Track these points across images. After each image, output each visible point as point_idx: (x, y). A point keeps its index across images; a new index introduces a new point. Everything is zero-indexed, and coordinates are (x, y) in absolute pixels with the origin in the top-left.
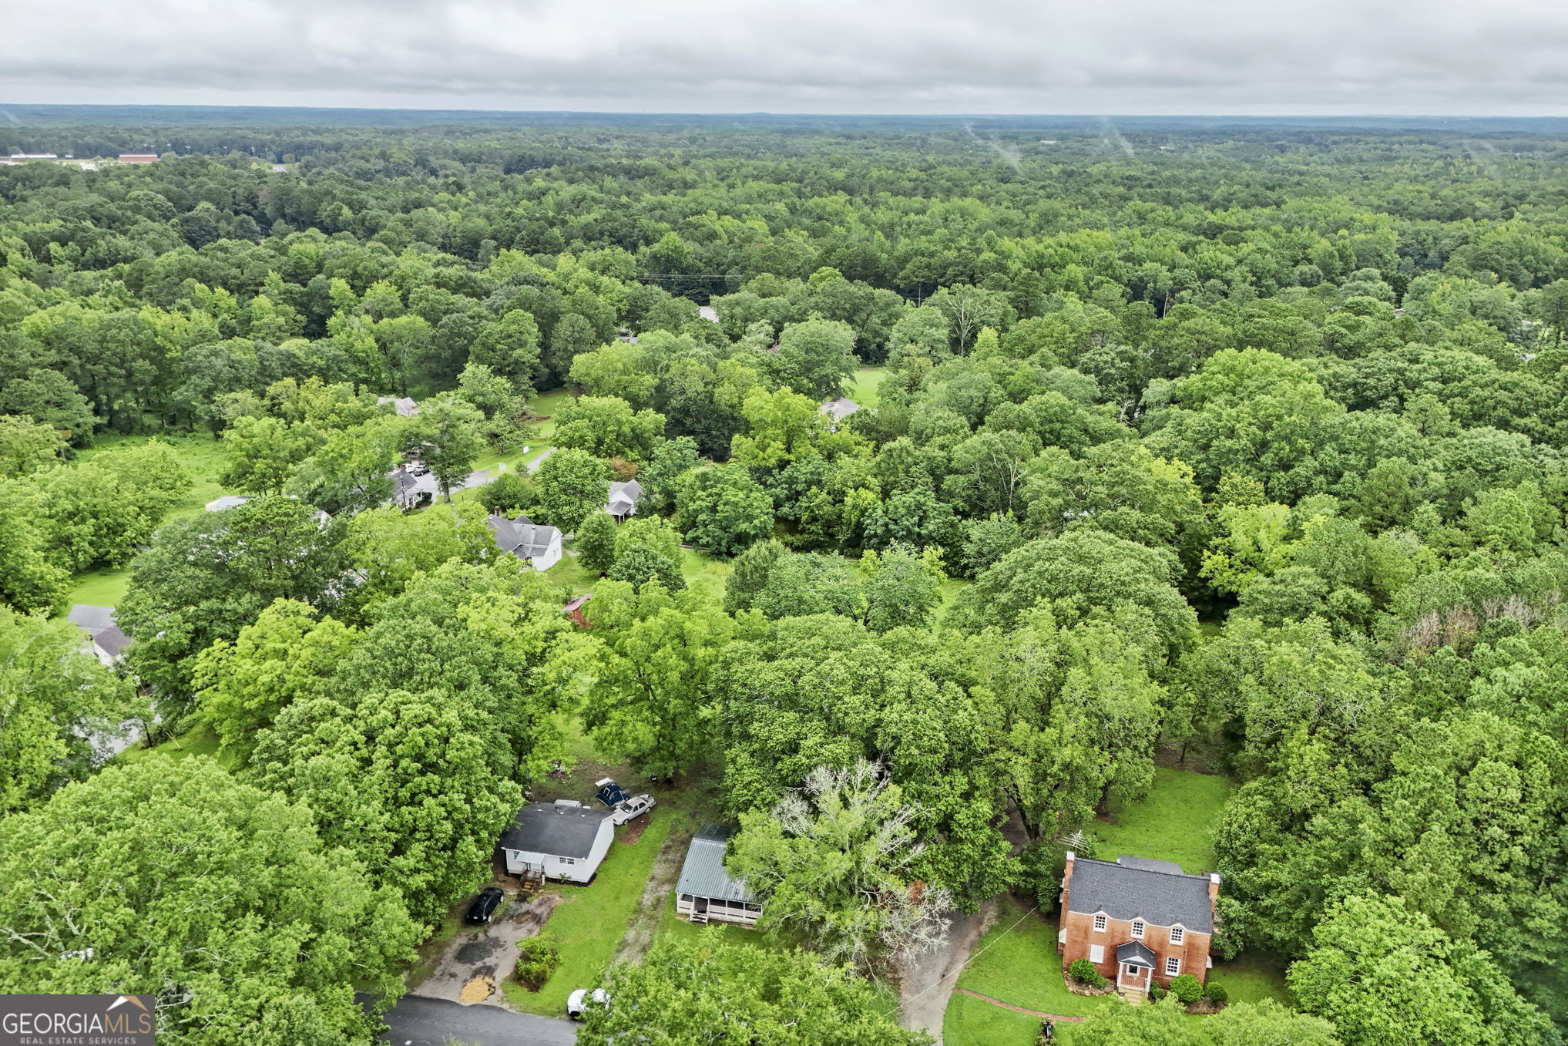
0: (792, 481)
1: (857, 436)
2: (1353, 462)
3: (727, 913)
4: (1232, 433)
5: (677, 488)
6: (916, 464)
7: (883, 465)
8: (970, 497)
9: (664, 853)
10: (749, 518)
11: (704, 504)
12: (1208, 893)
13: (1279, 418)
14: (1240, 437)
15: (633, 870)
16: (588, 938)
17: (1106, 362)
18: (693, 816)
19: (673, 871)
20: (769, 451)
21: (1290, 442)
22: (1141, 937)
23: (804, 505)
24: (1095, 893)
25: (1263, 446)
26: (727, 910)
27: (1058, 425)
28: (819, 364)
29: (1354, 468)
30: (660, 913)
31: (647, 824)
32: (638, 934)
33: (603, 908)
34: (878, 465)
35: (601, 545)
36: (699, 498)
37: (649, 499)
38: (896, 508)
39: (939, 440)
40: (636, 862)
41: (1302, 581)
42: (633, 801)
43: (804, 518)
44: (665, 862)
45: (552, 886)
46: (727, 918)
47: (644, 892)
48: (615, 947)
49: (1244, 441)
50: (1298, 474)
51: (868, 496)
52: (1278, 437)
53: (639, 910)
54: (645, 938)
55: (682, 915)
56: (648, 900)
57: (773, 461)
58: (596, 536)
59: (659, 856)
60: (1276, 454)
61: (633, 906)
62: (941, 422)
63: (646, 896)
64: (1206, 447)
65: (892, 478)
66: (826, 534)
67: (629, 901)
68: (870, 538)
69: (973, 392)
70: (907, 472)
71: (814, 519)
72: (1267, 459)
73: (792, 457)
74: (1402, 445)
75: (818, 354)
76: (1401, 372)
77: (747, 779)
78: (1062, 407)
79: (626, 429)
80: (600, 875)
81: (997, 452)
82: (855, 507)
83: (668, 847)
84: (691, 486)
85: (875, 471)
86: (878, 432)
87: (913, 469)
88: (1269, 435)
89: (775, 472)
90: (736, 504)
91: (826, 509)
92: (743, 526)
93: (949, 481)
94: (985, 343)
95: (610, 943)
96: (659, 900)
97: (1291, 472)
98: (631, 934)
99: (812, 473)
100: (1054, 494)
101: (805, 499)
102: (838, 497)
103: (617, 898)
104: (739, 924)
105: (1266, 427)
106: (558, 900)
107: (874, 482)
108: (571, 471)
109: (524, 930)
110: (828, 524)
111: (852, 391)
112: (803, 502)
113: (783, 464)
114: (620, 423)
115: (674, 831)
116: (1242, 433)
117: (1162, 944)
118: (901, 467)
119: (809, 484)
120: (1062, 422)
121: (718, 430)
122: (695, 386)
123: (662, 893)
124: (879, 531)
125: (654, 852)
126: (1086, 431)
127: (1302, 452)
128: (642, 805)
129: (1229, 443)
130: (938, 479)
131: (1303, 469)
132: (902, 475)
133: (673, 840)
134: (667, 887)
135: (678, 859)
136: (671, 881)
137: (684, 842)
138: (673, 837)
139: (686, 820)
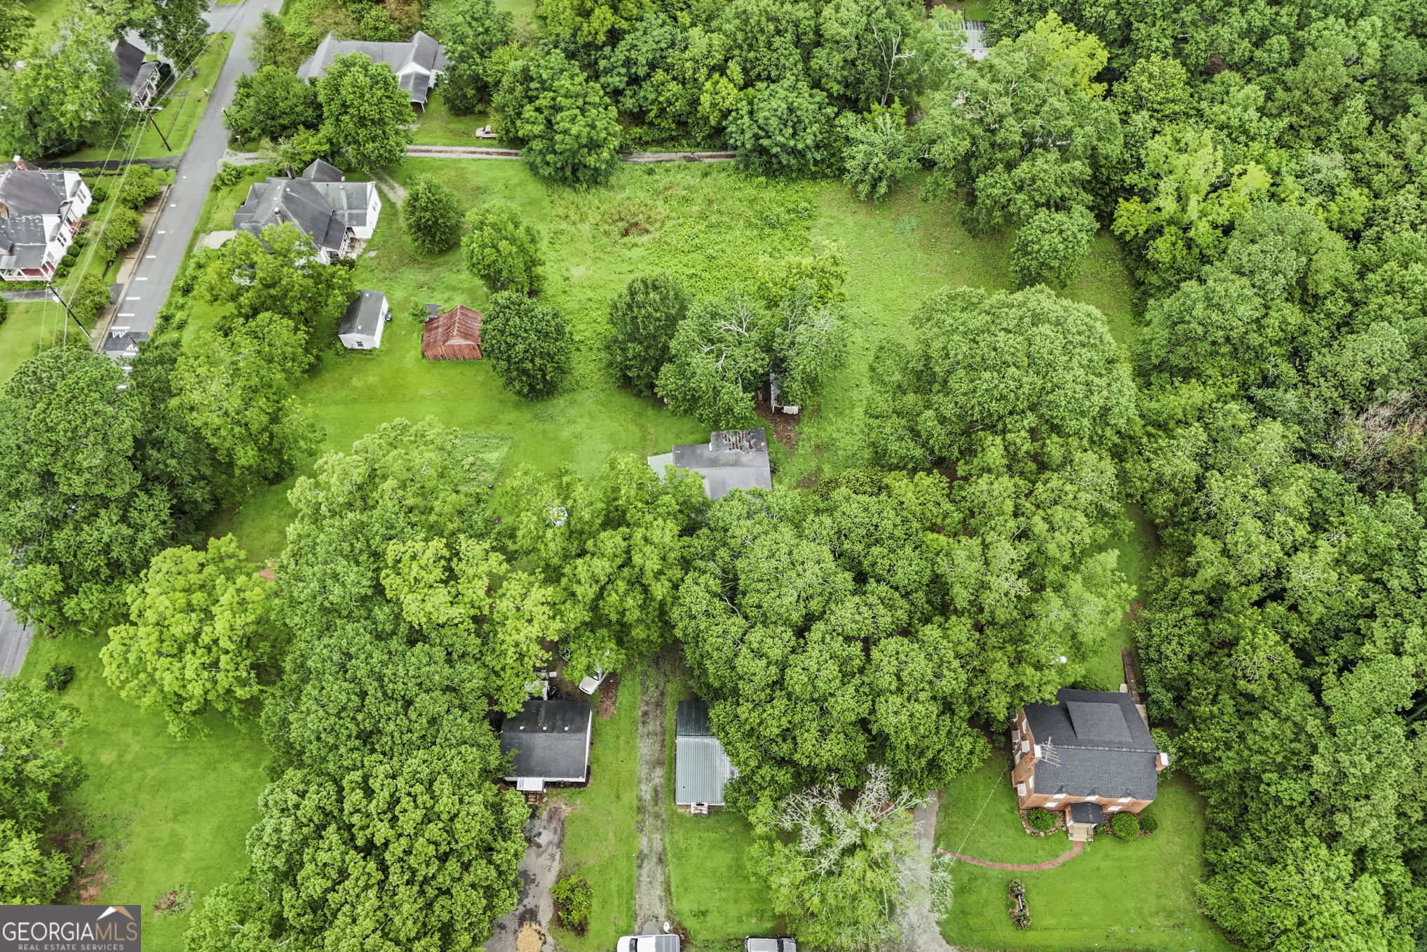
0: (629, 62)
5: (489, 79)
8: (846, 78)
9: (644, 723)
15: (622, 754)
16: (606, 854)
18: (656, 662)
19: (658, 747)
22: (1089, 801)
23: (650, 95)
30: (663, 809)
31: (617, 684)
32: (650, 840)
33: (610, 813)
40: (622, 742)
43: (652, 114)
44: (648, 735)
45: (555, 791)
47: (640, 782)
48: (636, 863)
51: (726, 91)
53: (641, 809)
54: (658, 846)
55: (682, 806)
56: (646, 791)
59: (641, 729)
61: (635, 803)
63: (644, 788)
67: (629, 798)
71: (663, 113)
80: (594, 767)
82: (714, 105)
83: (645, 714)
87: (776, 42)
89: (607, 49)
91: (679, 104)
93: (821, 55)
95: (629, 857)
96: (656, 790)
98: (643, 843)
99: (653, 50)
101: (650, 87)
103: (618, 797)
106: (566, 810)
109: (546, 856)
113: (614, 37)
115: (645, 691)
117: (1107, 803)
118: (761, 40)
119: (652, 67)
123: (657, 781)
125: (634, 722)
130: (806, 57)
132: (763, 51)
133: (647, 703)
134: (659, 772)
135: (659, 728)
136: (660, 763)
137: (658, 704)
138: (647, 698)
139: (652, 671)
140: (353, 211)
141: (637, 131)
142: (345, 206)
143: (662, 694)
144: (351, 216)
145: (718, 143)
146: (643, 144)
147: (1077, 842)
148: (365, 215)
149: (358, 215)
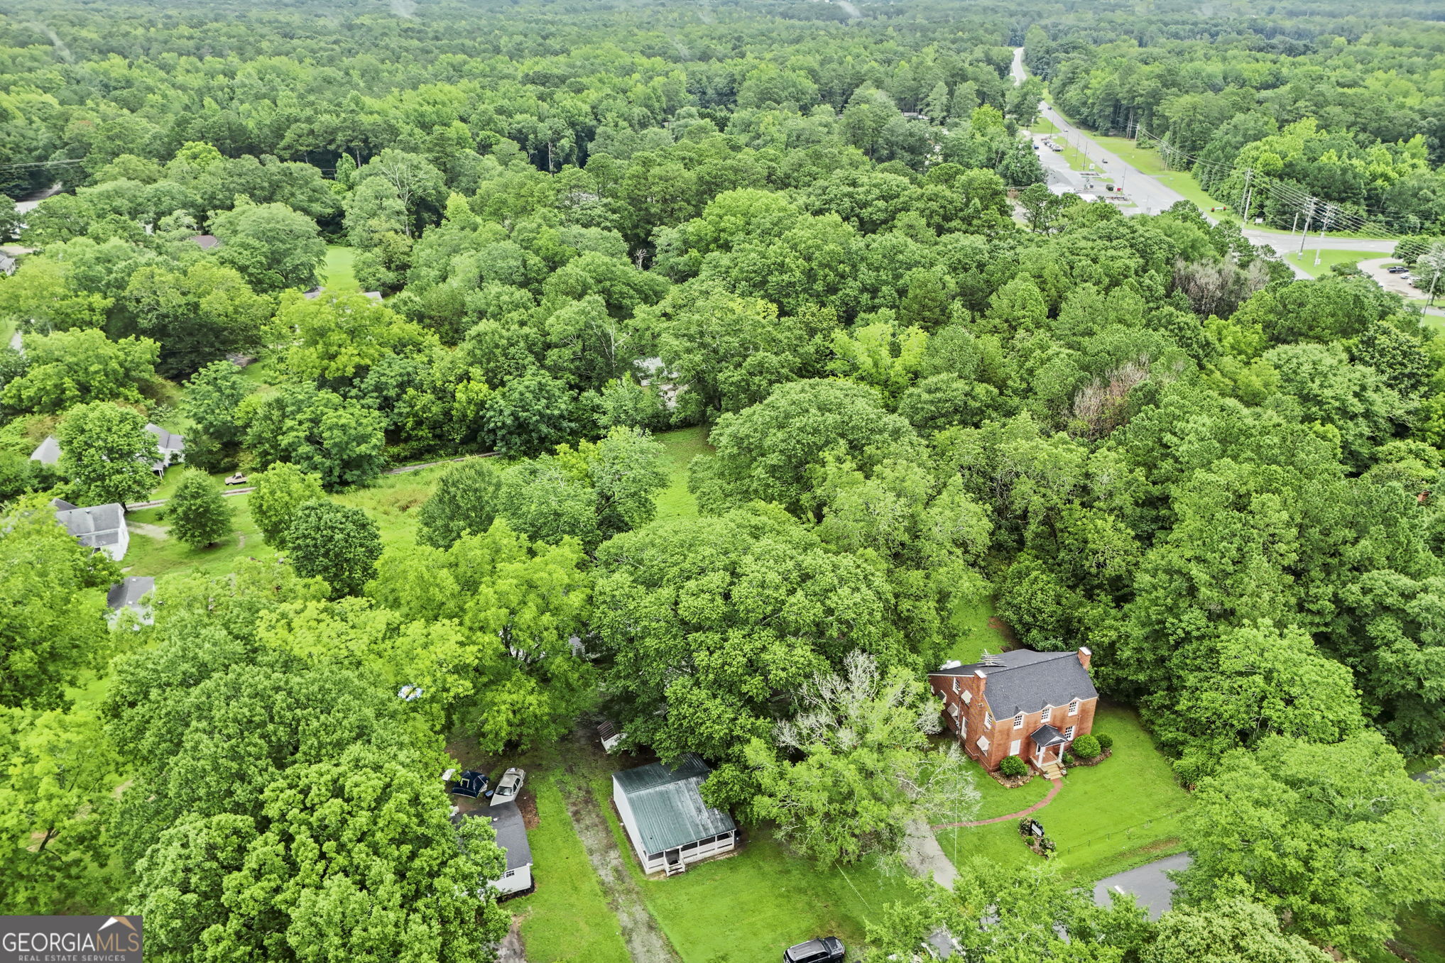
0: (379, 388)
1: (414, 327)
2: (884, 277)
3: (699, 853)
4: (782, 268)
5: (239, 423)
6: (512, 345)
7: (478, 352)
8: (578, 368)
9: (578, 821)
10: (363, 439)
11: (302, 434)
12: (1081, 665)
13: (818, 248)
14: (792, 271)
15: (564, 852)
17: (600, 216)
18: (570, 770)
19: (602, 834)
20: (342, 360)
21: (831, 268)
22: (1047, 720)
23: (405, 410)
24: (1006, 697)
25: (810, 275)
26: (699, 849)
27: (608, 284)
28: (287, 253)
29: (886, 283)
30: (633, 883)
31: (533, 799)
32: (631, 915)
33: (572, 906)
34: (471, 353)
35: (207, 510)
36: (291, 429)
37: (196, 443)
38: (521, 394)
39: (515, 315)
40: (559, 841)
41: (954, 385)
42: (507, 781)
43: (409, 425)
44: (587, 828)
46: (700, 857)
47: (595, 869)
48: (623, 940)
49: (798, 274)
50: (848, 295)
51: (479, 388)
52: (821, 265)
53: (608, 892)
54: (642, 916)
55: (653, 875)
56: (606, 875)
57: (350, 371)
58: (199, 501)
59: (576, 826)
60: (824, 280)
61: (598, 889)
62: (505, 298)
63: (602, 872)
64: (764, 282)
65: (492, 364)
66: (435, 436)
67: (589, 886)
68: (493, 431)
69: (513, 263)
70: (506, 355)
71: (419, 423)
72: (819, 286)
73: (368, 362)
74: (917, 258)
75: (283, 242)
76: (850, 195)
77: (715, 713)
78: (606, 264)
79: (114, 365)
81: (593, 319)
82: (470, 401)
83: (576, 813)
84: (267, 417)
85: (470, 359)
86: (431, 318)
87: (512, 350)
88: (814, 264)
89: (356, 381)
90: (344, 428)
91: (434, 409)
92: (363, 448)
93: (553, 355)
94: (458, 210)
95: (612, 938)
96: (617, 871)
97: (840, 293)
98: (624, 919)
99: (401, 375)
100: (689, 351)
101: (401, 404)
102: (442, 394)
103: (576, 889)
104: (712, 857)
105: (808, 259)
106: (516, 921)
107: (476, 372)
108: (109, 430)
110: (435, 425)
111: (325, 278)
112: (401, 407)
113: (362, 371)
114: (104, 361)
115: (568, 795)
116: (793, 266)
117: (1063, 719)
118: (498, 351)
119: (402, 386)
120: (610, 279)
121: (212, 346)
122: (172, 300)
123: (615, 862)
124: (509, 422)
125: (565, 823)
126: (628, 285)
127: (842, 276)
128: (518, 780)
129: (786, 277)
130: (540, 358)
131: (851, 289)
132: (502, 359)
133: (574, 804)
134: (613, 854)
135: (597, 820)
136: (612, 846)
137: (588, 801)
138: (572, 800)
139: (568, 778)
140: (101, 532)
141: (394, 450)
142: (92, 528)
143: (588, 792)
144: (99, 538)
145: (474, 446)
146: (402, 460)
147: (1055, 780)
148: (116, 534)
149: (107, 535)
